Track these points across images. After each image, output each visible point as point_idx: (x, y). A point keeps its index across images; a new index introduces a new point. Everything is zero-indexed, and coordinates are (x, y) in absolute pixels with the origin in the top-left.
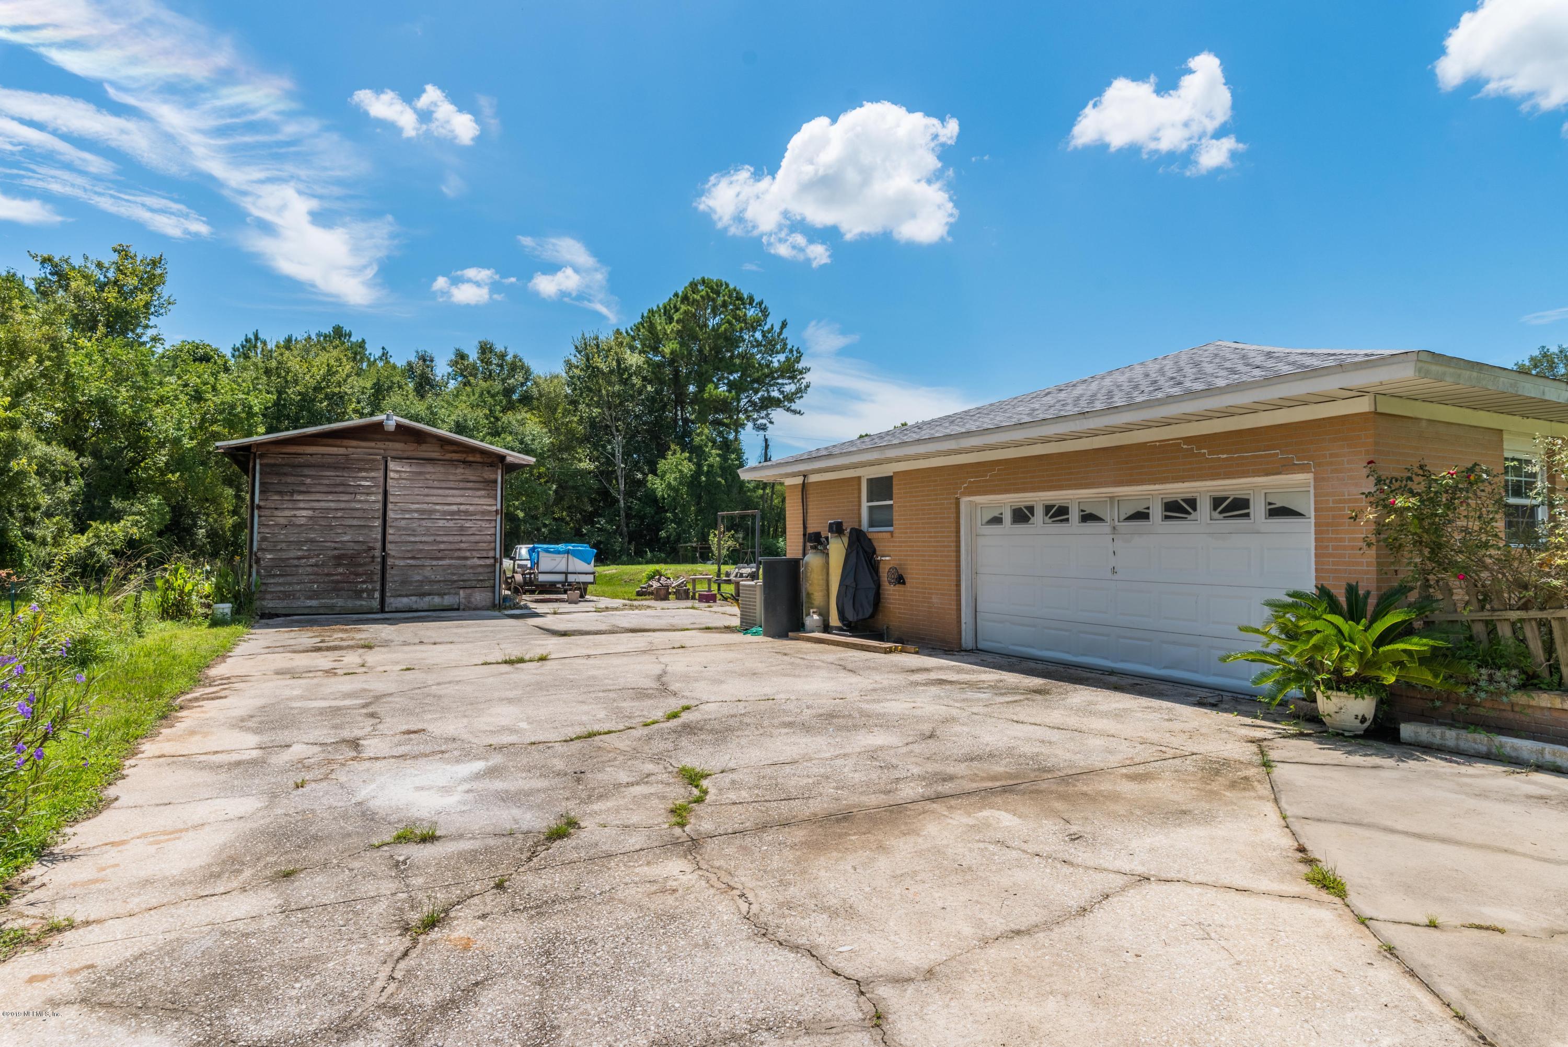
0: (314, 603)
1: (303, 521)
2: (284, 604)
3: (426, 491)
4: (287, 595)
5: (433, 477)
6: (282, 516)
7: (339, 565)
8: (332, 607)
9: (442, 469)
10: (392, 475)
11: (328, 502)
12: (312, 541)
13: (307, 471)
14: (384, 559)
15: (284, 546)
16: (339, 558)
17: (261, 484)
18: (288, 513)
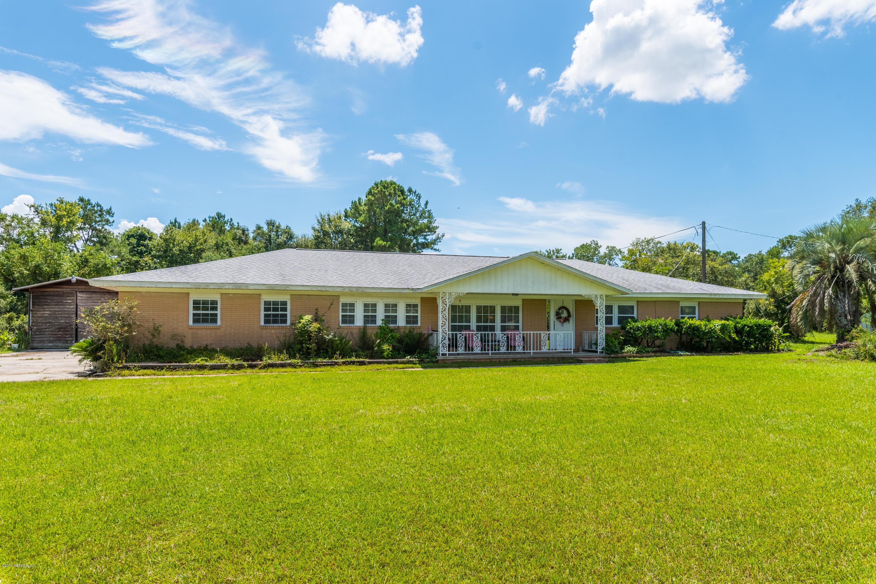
0: (51, 345)
1: (47, 315)
2: (41, 344)
3: (93, 304)
4: (42, 341)
5: (96, 298)
6: (39, 314)
7: (60, 331)
8: (58, 346)
9: (99, 296)
10: (79, 298)
11: (56, 308)
12: (50, 322)
13: (48, 298)
14: (77, 329)
15: (40, 324)
16: (60, 328)
17: (33, 302)
18: (42, 312)
